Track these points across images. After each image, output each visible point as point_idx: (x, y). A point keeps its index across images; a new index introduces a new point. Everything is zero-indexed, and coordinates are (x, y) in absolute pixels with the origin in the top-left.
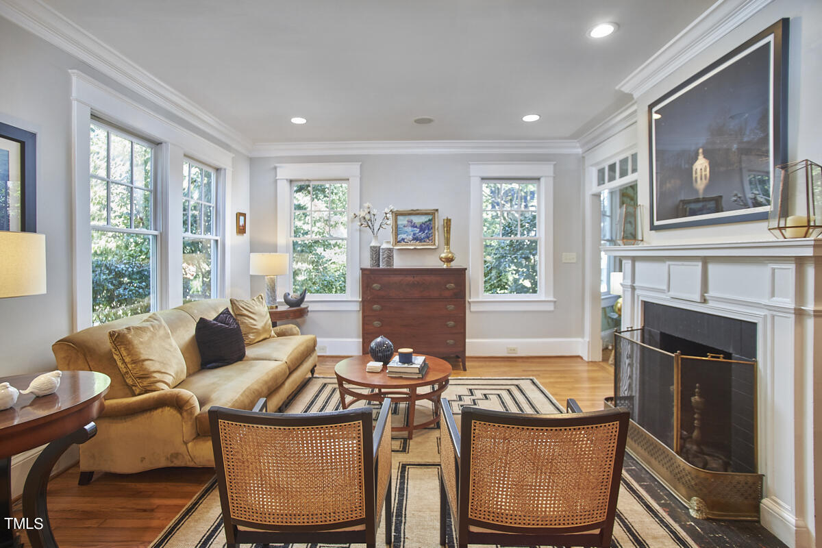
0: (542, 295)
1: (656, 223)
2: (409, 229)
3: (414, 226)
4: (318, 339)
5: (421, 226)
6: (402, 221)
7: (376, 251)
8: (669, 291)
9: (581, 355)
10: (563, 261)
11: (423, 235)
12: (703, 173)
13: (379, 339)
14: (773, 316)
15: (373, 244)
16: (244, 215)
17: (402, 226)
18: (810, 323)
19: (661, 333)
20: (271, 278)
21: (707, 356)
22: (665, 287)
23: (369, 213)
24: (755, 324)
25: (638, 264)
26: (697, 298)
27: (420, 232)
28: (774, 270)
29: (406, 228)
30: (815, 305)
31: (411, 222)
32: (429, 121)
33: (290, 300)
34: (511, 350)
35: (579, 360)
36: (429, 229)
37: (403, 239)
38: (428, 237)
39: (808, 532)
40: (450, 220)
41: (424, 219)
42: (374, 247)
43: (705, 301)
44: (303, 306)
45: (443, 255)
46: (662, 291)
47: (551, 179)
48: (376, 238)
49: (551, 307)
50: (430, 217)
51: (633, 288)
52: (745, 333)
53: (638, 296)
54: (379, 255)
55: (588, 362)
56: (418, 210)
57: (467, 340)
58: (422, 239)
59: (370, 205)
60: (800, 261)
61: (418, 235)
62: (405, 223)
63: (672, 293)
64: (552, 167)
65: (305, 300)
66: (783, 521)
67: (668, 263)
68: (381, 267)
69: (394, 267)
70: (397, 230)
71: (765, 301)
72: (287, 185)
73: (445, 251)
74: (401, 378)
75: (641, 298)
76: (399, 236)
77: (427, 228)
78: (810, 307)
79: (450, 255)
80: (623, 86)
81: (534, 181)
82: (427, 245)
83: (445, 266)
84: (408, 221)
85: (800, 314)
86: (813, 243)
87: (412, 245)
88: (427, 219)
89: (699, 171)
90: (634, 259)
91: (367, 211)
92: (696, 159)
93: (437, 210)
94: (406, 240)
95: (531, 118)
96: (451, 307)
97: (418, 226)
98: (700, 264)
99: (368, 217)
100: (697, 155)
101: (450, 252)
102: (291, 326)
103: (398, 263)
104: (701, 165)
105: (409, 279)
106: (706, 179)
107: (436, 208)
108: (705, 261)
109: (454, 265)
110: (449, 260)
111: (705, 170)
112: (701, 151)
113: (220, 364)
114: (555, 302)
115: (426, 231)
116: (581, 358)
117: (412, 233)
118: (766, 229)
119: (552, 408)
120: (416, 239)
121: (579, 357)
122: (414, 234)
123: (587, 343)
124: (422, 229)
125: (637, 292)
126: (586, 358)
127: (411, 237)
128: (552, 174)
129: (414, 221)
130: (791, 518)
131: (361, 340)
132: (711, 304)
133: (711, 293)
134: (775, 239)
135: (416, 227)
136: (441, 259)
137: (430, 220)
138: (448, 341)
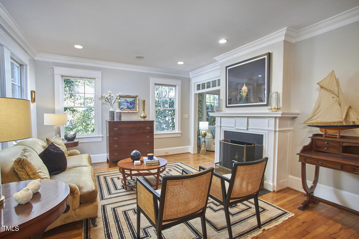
0: (177, 130)
1: (228, 105)
2: (125, 104)
3: (127, 102)
4: (91, 156)
5: (130, 102)
6: (123, 100)
7: (112, 114)
8: (235, 127)
9: (190, 152)
10: (184, 118)
11: (131, 107)
12: (245, 91)
13: (134, 152)
14: (268, 132)
15: (111, 110)
16: (34, 92)
17: (122, 102)
18: (277, 133)
19: (231, 140)
20: (58, 127)
21: (252, 145)
22: (234, 126)
23: (110, 95)
24: (263, 135)
25: (222, 119)
26: (246, 129)
27: (130, 105)
28: (269, 120)
29: (124, 103)
30: (279, 129)
31: (126, 100)
32: (143, 58)
33: (69, 138)
34: (166, 153)
35: (190, 154)
36: (134, 104)
37: (123, 108)
38: (134, 108)
39: (275, 186)
40: (145, 100)
41: (132, 99)
42: (112, 111)
43: (248, 129)
44: (76, 141)
45: (142, 115)
46: (233, 127)
47: (180, 86)
48: (112, 107)
49: (180, 135)
50: (134, 99)
51: (221, 127)
52: (259, 138)
53: (223, 129)
54: (114, 115)
55: (193, 154)
56: (129, 95)
57: (154, 150)
58: (131, 108)
59: (111, 92)
60: (276, 118)
61: (129, 106)
62: (124, 101)
63: (236, 128)
64: (181, 82)
65: (76, 137)
66: (269, 185)
67: (235, 118)
68: (115, 121)
69: (122, 121)
70: (120, 104)
71: (267, 128)
72: (60, 78)
73: (143, 113)
74: (151, 165)
75: (223, 130)
76: (121, 106)
77: (133, 103)
78: (277, 129)
79: (145, 115)
80: (216, 58)
81: (174, 87)
82: (134, 111)
83: (143, 120)
84: (125, 100)
85: (275, 131)
86: (281, 113)
87: (127, 111)
88: (133, 100)
89: (244, 90)
90: (221, 117)
91: (109, 94)
92: (243, 86)
93: (137, 96)
94: (124, 109)
95: (181, 63)
96: (148, 137)
97: (129, 102)
98: (247, 119)
99: (109, 98)
100: (243, 85)
101: (145, 114)
102: (75, 150)
103: (124, 119)
104: (245, 88)
105: (131, 126)
106: (246, 93)
107: (137, 95)
108: (248, 117)
109: (146, 119)
110: (144, 117)
111: (246, 90)
112: (244, 84)
113: (59, 172)
114: (181, 133)
115: (133, 105)
116: (190, 153)
117: (127, 105)
118: (267, 109)
119: (195, 170)
120: (128, 108)
121: (189, 153)
122: (128, 106)
123: (193, 147)
124: (131, 104)
125: (222, 128)
126: (192, 153)
127: (126, 107)
128: (181, 85)
129: (127, 100)
130: (271, 184)
131: (109, 154)
132: (249, 130)
133: (249, 127)
134: (269, 112)
135: (128, 103)
136: (141, 117)
137: (134, 100)
138: (147, 151)
